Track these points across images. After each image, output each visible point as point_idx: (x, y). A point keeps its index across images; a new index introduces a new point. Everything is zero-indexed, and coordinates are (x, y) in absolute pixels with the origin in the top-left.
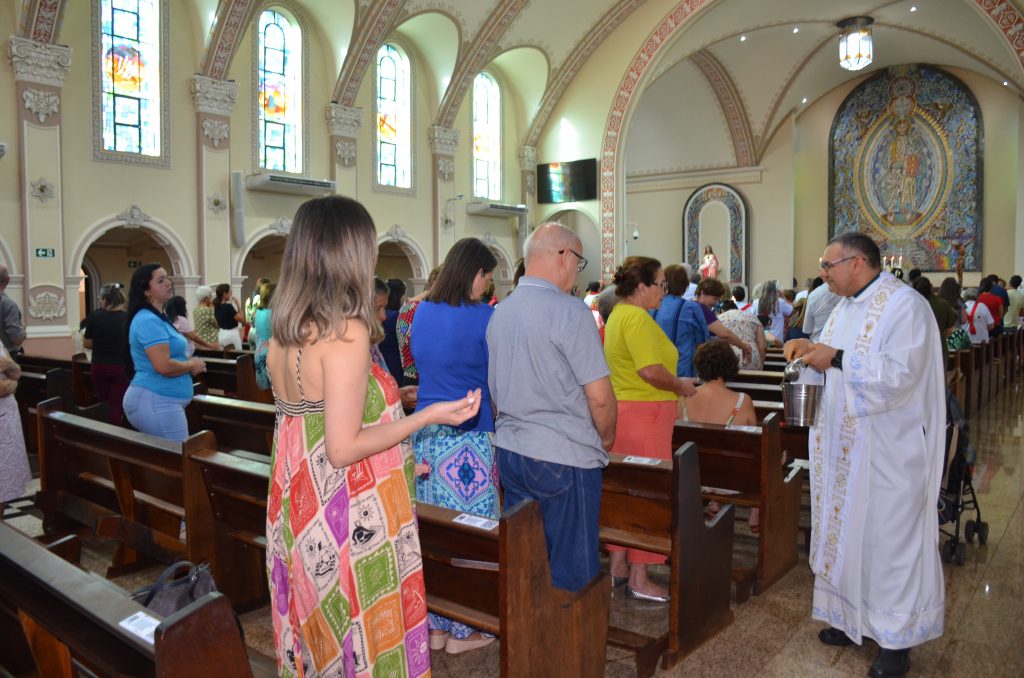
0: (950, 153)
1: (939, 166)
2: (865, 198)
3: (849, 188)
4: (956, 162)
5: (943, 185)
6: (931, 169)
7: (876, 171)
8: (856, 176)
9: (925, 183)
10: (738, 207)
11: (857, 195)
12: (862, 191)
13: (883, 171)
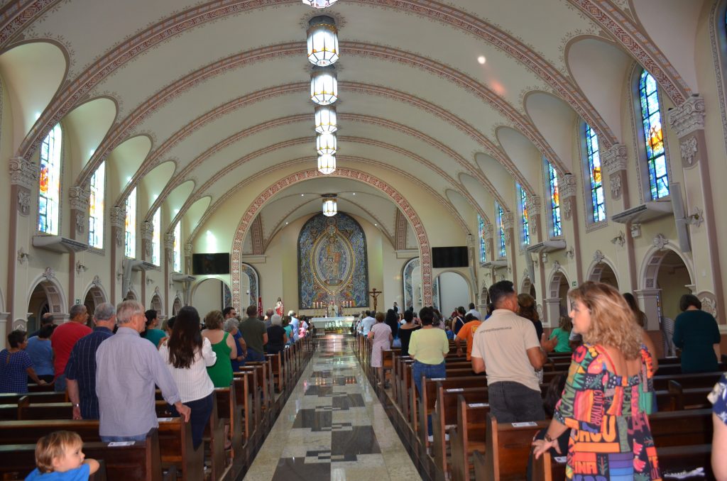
0: (353, 252)
1: (349, 258)
2: (316, 272)
3: (308, 267)
4: (357, 257)
5: (351, 267)
6: (345, 260)
7: (320, 259)
8: (311, 263)
9: (343, 266)
10: (254, 275)
11: (312, 271)
12: (314, 268)
13: (324, 260)
